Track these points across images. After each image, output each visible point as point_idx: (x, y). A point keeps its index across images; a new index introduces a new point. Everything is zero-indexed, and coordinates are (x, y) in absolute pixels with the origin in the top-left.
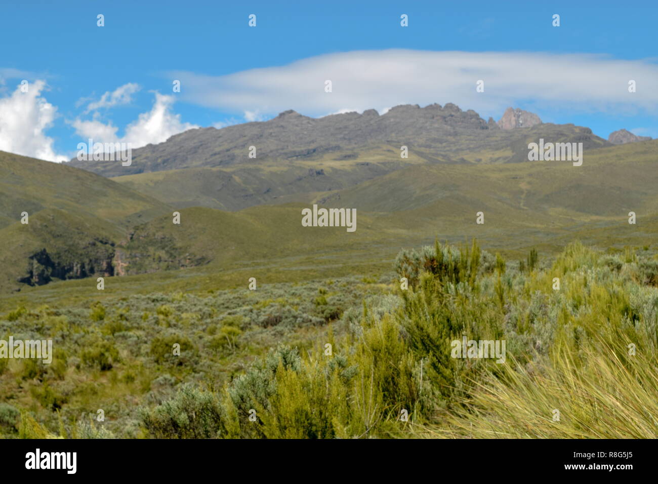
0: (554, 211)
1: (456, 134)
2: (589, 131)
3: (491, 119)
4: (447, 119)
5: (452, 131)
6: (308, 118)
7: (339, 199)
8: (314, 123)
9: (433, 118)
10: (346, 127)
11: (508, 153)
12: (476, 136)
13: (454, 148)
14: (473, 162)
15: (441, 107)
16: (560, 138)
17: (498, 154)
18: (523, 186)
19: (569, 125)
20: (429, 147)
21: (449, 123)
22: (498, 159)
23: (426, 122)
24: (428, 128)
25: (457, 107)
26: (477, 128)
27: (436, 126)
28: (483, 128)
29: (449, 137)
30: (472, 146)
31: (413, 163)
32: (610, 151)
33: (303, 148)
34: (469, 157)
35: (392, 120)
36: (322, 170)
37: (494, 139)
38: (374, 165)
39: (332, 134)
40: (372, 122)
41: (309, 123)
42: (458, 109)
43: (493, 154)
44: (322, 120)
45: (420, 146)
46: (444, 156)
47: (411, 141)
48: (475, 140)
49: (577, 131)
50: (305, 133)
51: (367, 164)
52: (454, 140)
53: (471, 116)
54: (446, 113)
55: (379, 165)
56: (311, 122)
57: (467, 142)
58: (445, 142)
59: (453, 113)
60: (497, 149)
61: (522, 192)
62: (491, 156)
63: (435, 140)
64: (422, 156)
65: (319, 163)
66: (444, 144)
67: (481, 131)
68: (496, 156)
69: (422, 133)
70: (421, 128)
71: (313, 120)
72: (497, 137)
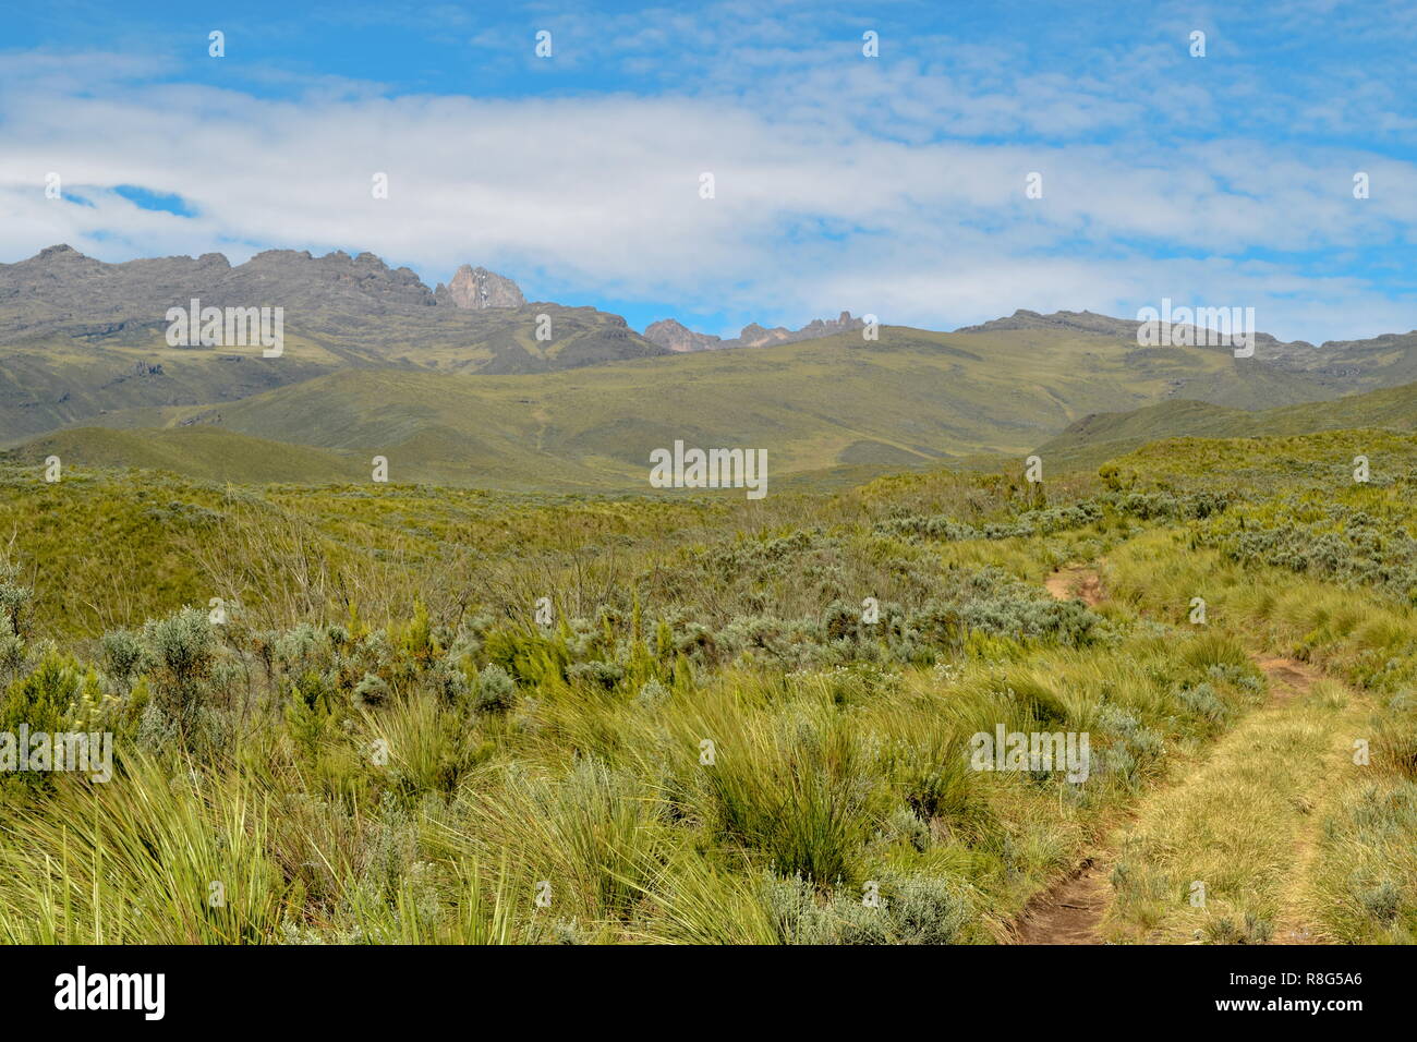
0: (594, 462)
1: (382, 312)
2: (623, 323)
3: (440, 288)
4: (363, 283)
5: (376, 305)
6: (96, 262)
7: (220, 420)
8: (109, 275)
9: (338, 278)
10: (178, 286)
11: (484, 353)
12: (420, 318)
13: (380, 338)
14: (423, 365)
15: (350, 258)
16: (575, 332)
17: (465, 354)
18: (539, 416)
19: (587, 308)
20: (334, 332)
21: (368, 289)
22: (468, 362)
23: (328, 286)
24: (332, 296)
25: (380, 261)
26: (417, 303)
27: (346, 293)
28: (429, 304)
29: (370, 316)
30: (412, 336)
31: (318, 363)
32: (673, 364)
33: (100, 321)
34: (416, 356)
35: (263, 278)
36: (159, 366)
37: (453, 324)
38: (249, 360)
39: (151, 298)
40: (225, 279)
41: (97, 271)
42: (381, 265)
43: (456, 354)
44: (124, 267)
45: (318, 330)
46: (370, 352)
47: (302, 319)
48: (418, 325)
49: (601, 320)
50: (100, 291)
51: (239, 360)
52: (378, 322)
53: (405, 278)
54: (363, 272)
55: (257, 361)
56: (102, 270)
57: (405, 327)
58: (363, 325)
59: (374, 273)
60: (462, 345)
61: (538, 427)
62: (451, 357)
63: (343, 320)
64: (332, 351)
65: (149, 352)
66: (361, 329)
67: (426, 309)
68: (462, 358)
69: (320, 306)
70: (319, 296)
71: (107, 266)
72: (457, 321)
